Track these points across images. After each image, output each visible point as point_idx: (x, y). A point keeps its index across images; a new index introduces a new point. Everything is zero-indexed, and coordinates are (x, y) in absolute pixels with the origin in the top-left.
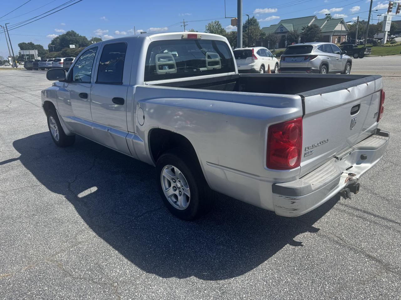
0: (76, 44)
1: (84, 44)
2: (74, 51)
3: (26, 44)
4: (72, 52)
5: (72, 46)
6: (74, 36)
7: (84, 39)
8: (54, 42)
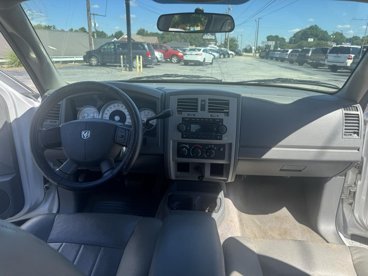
0: (315, 37)
1: (323, 38)
2: (309, 44)
3: (273, 36)
4: (307, 45)
5: (311, 40)
6: (316, 30)
7: (324, 33)
8: (295, 35)
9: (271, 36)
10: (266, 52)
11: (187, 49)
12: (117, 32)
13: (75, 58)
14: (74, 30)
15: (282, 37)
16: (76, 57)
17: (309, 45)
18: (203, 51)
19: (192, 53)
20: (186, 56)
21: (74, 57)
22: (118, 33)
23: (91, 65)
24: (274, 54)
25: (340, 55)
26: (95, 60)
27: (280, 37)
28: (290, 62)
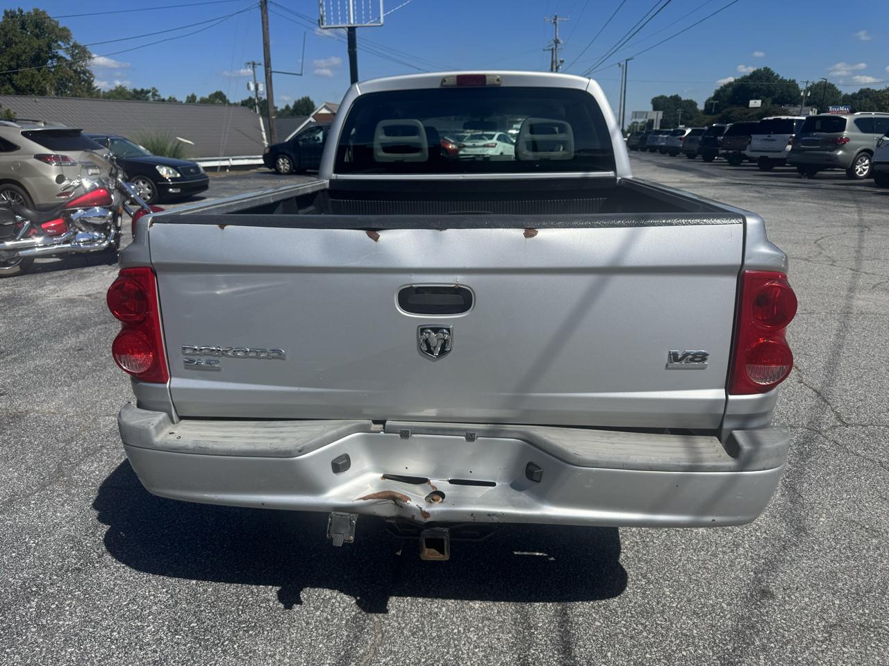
0: (765, 97)
1: (786, 97)
3: (666, 98)
5: (755, 103)
6: (768, 79)
8: (719, 94)
9: (662, 97)
10: (640, 137)
11: (465, 136)
12: (299, 101)
13: (231, 160)
14: (198, 99)
15: (689, 99)
16: (233, 159)
17: (747, 116)
18: (499, 139)
19: (476, 144)
20: (464, 151)
21: (228, 160)
22: (301, 103)
23: (278, 172)
24: (657, 138)
25: (773, 136)
26: (287, 162)
27: (684, 98)
28: (687, 156)
